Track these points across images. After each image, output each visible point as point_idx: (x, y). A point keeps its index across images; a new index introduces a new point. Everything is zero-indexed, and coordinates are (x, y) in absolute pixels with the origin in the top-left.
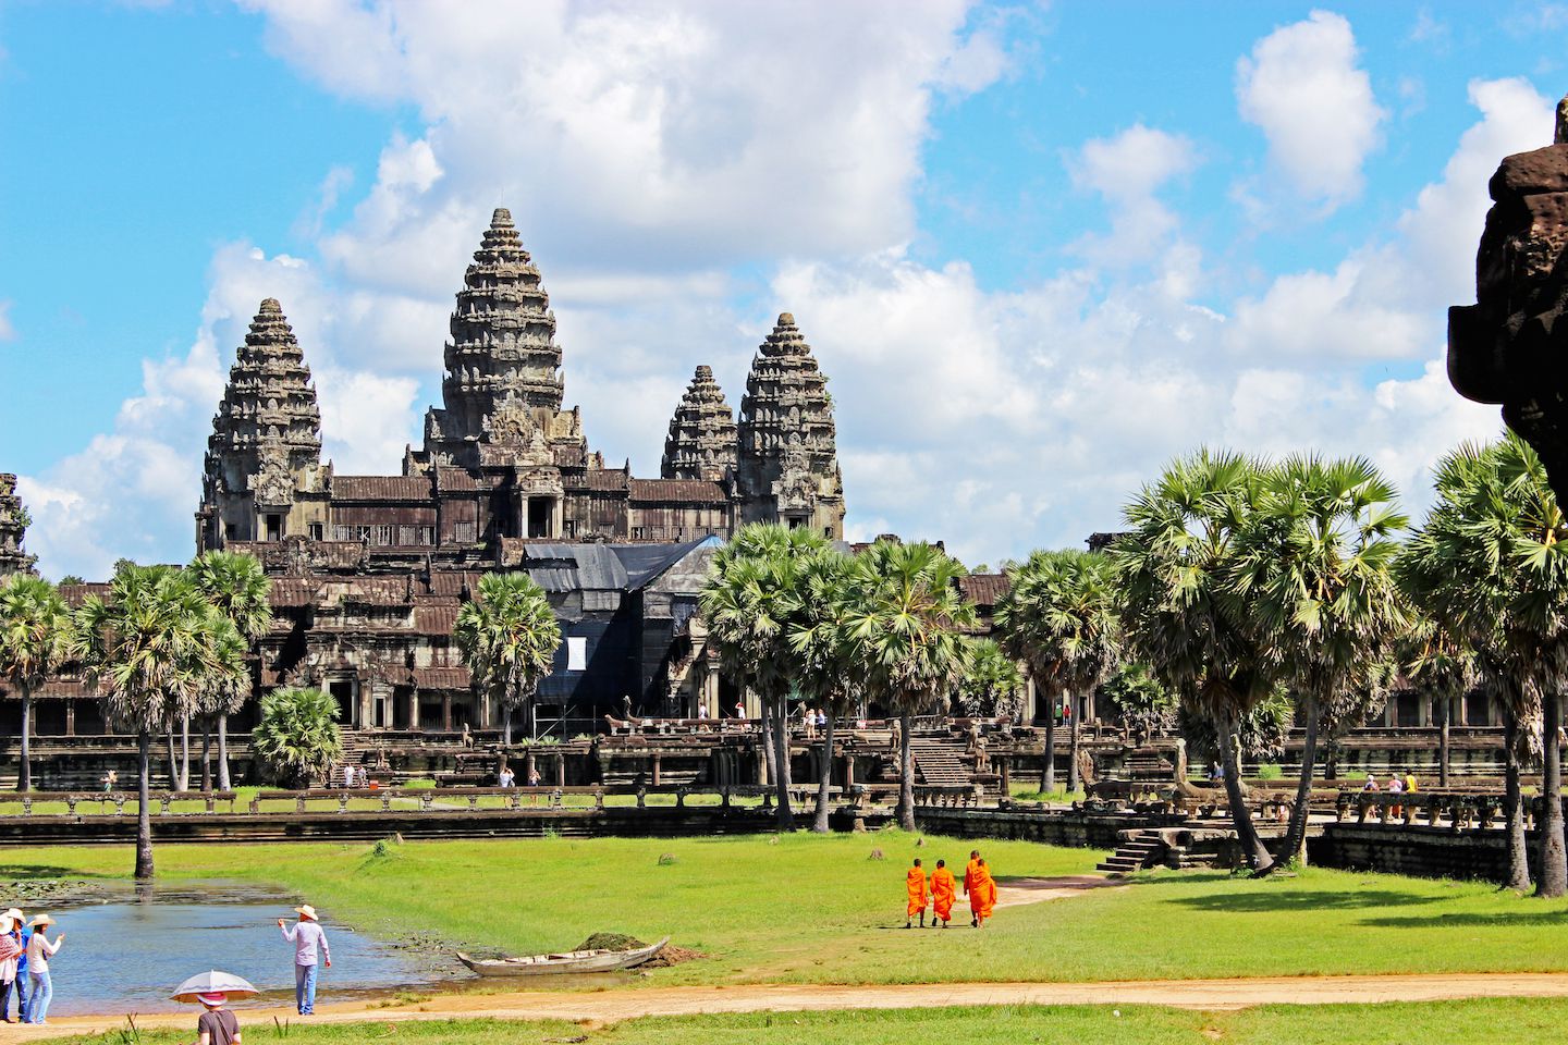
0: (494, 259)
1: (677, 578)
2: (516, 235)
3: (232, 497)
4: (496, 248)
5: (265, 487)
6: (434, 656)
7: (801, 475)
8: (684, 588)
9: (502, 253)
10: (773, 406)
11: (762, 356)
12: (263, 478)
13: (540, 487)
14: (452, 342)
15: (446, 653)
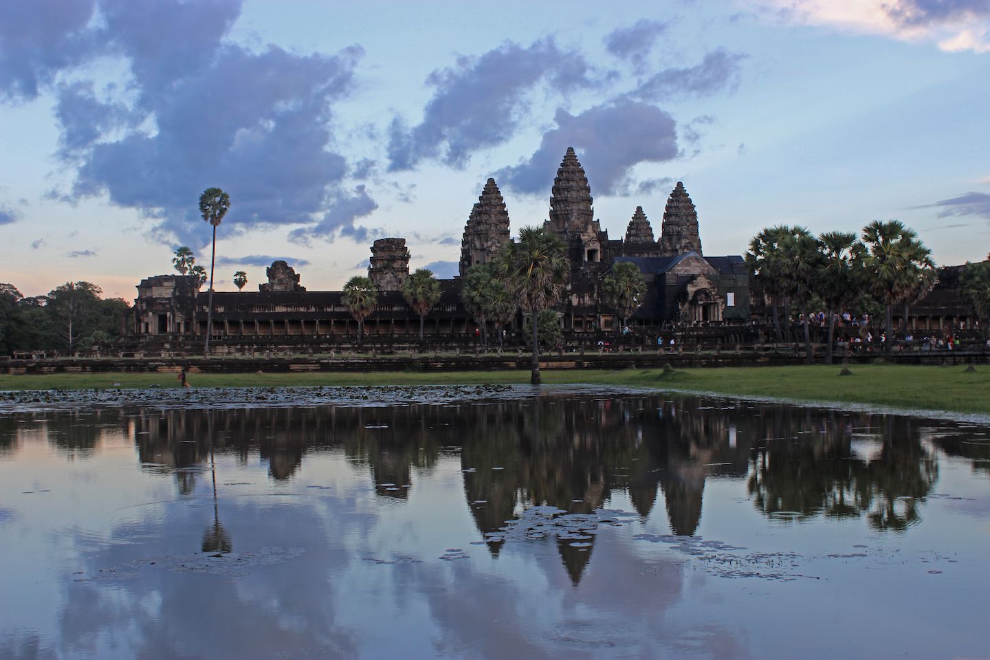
0: (568, 165)
1: (679, 268)
2: (576, 156)
3: (478, 251)
4: (569, 161)
5: (491, 246)
6: (579, 301)
7: (687, 241)
8: (682, 273)
9: (571, 163)
10: (677, 215)
11: (671, 198)
12: (490, 243)
13: (592, 246)
14: (553, 196)
15: (584, 300)
